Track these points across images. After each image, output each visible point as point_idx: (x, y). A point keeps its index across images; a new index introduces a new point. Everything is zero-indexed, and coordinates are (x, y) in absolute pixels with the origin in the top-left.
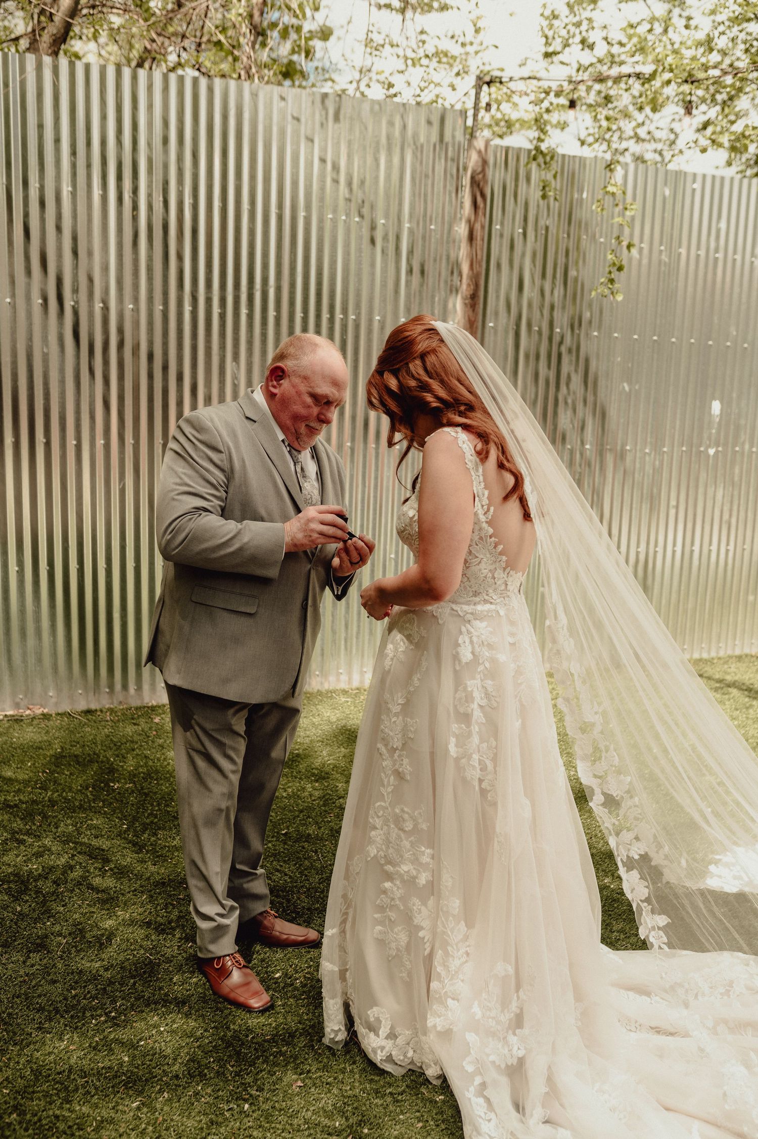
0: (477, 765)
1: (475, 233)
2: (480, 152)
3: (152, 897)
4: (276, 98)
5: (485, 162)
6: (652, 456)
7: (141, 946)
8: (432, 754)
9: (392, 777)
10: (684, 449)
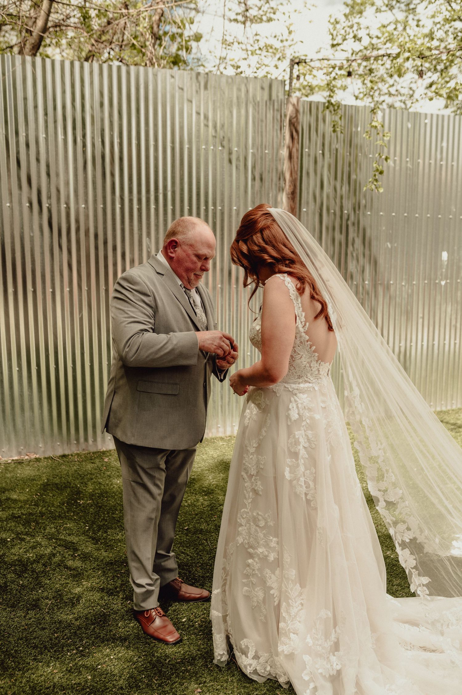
0: (303, 484)
1: (292, 154)
2: (294, 105)
3: (104, 572)
4: (168, 77)
5: (297, 111)
6: (407, 287)
7: (98, 604)
8: (275, 478)
9: (251, 493)
10: (426, 282)
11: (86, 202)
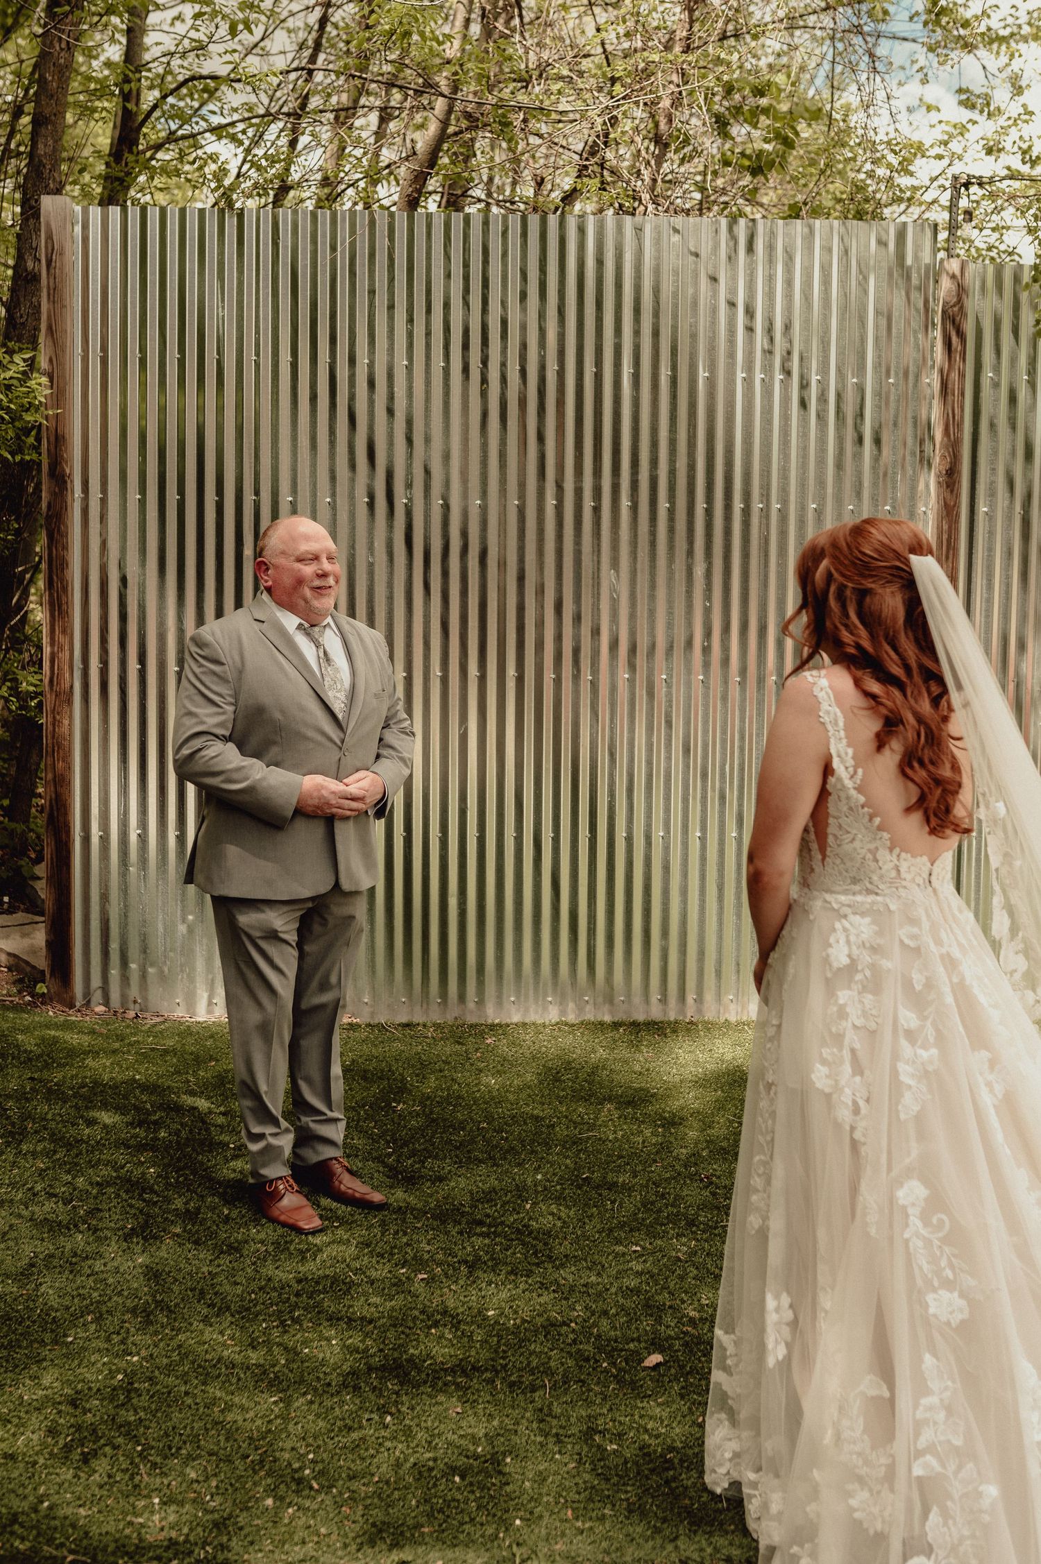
0: (850, 1102)
1: (950, 386)
2: (953, 277)
4: (666, 230)
5: (961, 290)
9: (770, 1122)
11: (484, 494)
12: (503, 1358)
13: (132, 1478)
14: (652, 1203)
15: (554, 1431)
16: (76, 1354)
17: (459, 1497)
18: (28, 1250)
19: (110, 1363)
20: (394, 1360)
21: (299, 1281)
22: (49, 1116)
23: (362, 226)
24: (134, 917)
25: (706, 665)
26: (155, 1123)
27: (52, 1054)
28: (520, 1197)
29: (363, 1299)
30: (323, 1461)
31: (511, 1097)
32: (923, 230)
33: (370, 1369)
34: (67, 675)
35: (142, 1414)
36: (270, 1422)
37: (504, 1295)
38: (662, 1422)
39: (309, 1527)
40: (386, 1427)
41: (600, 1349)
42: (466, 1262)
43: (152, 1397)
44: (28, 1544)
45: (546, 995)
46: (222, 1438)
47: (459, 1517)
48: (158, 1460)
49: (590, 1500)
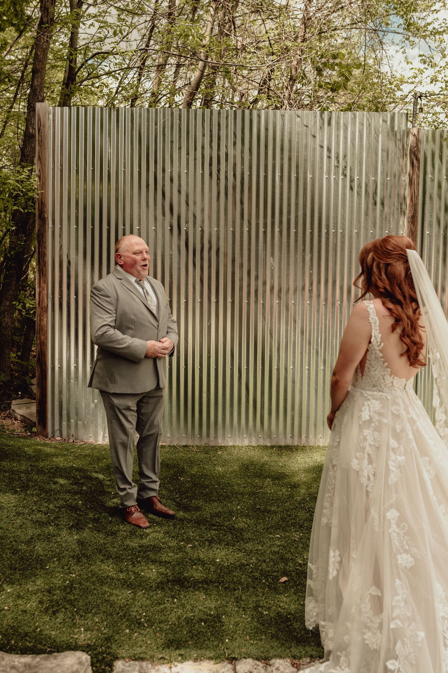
0: (366, 476)
1: (413, 181)
2: (414, 135)
4: (294, 116)
5: (418, 141)
11: (218, 226)
12: (222, 578)
13: (73, 620)
14: (285, 518)
15: (242, 606)
16: (50, 573)
17: (204, 631)
18: (30, 532)
19: (63, 577)
20: (178, 578)
21: (140, 547)
22: (38, 480)
23: (168, 115)
24: (73, 400)
25: (311, 297)
26: (82, 483)
27: (39, 456)
28: (231, 515)
29: (166, 554)
30: (149, 616)
31: (228, 475)
32: (402, 116)
33: (168, 581)
34: (46, 300)
35: (76, 596)
36: (128, 601)
37: (223, 553)
38: (286, 603)
39: (143, 641)
40: (174, 603)
41: (262, 575)
42: (208, 540)
43: (80, 590)
44: (32, 644)
45: (243, 435)
46: (109, 607)
47: (203, 638)
48: (83, 614)
49: (256, 632)
